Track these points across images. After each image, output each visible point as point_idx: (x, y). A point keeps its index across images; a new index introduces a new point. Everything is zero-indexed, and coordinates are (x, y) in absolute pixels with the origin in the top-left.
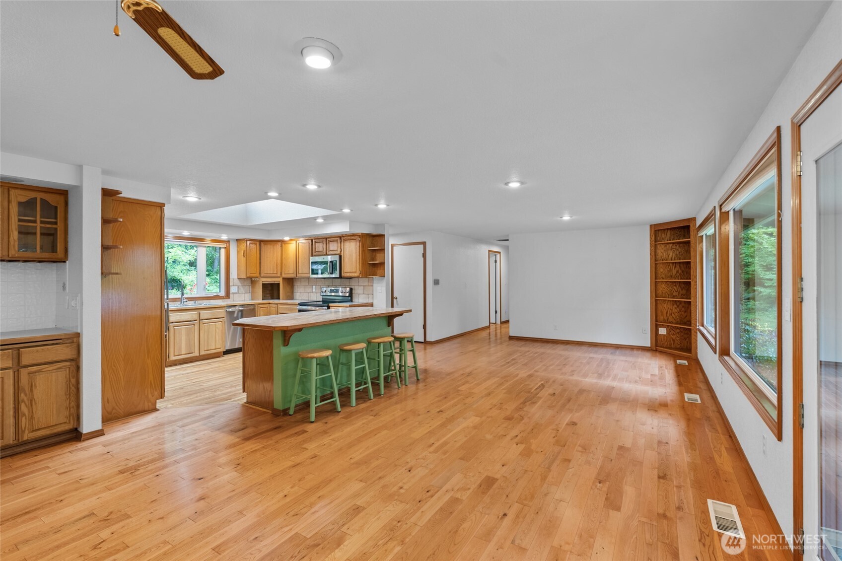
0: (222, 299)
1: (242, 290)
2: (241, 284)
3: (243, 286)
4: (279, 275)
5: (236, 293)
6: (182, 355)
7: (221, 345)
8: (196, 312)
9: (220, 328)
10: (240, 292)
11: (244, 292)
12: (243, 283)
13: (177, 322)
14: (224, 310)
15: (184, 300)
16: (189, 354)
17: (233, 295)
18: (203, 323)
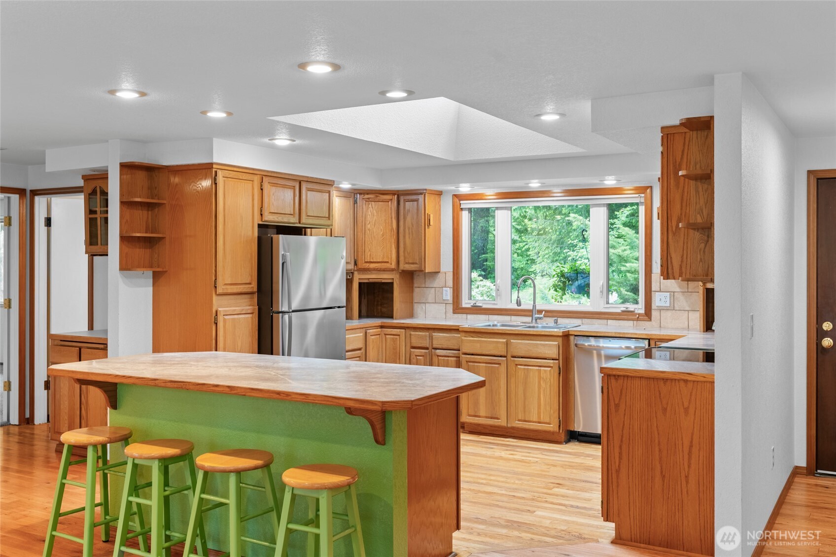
1: (682, 302)
2: (680, 287)
3: (687, 292)
5: (667, 309)
6: (479, 417)
7: (550, 418)
8: (505, 340)
9: (548, 380)
10: (677, 307)
11: (687, 308)
12: (687, 286)
13: (472, 355)
14: (556, 343)
15: (537, 316)
16: (492, 418)
17: (658, 313)
18: (516, 365)
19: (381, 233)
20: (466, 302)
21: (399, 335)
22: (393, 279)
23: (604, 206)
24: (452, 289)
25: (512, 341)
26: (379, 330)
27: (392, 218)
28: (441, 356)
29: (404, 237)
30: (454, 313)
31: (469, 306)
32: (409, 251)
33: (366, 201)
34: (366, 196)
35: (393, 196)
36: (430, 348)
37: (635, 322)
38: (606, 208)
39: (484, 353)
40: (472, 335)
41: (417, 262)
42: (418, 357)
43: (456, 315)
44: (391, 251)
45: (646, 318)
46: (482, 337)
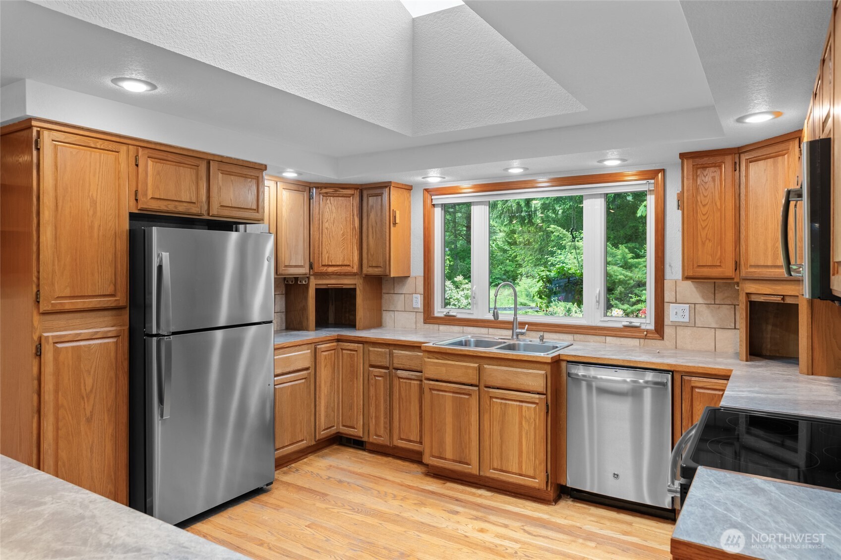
1: (706, 316)
2: (703, 297)
3: (713, 304)
5: (685, 325)
6: (445, 459)
7: (535, 470)
8: (476, 365)
9: (532, 420)
10: (698, 324)
11: (714, 325)
12: (713, 296)
13: (437, 381)
14: (543, 372)
15: (518, 330)
16: (460, 462)
17: (674, 330)
18: (491, 397)
19: (341, 233)
20: (439, 311)
21: (356, 351)
22: (356, 284)
23: (601, 198)
24: (422, 296)
25: (485, 366)
26: (335, 344)
27: (353, 216)
28: (402, 378)
29: (368, 237)
30: (424, 323)
31: (441, 315)
32: (372, 253)
33: (323, 196)
34: (324, 191)
35: (356, 191)
36: (391, 368)
37: (642, 340)
38: (603, 200)
39: (451, 379)
40: (436, 356)
41: (381, 265)
42: (377, 378)
43: (427, 326)
44: (353, 253)
45: (657, 335)
46: (449, 360)
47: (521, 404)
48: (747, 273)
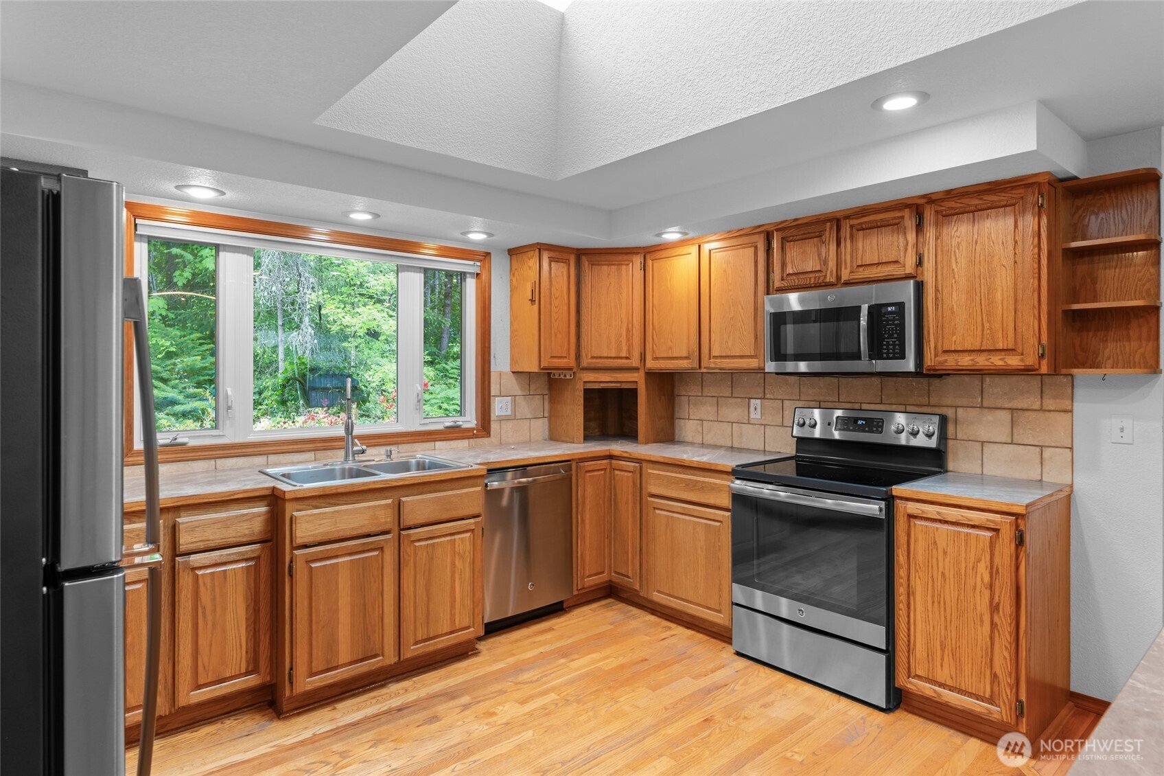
0: (468, 438)
1: (525, 408)
2: (522, 389)
3: (528, 396)
4: (635, 362)
5: (507, 419)
7: (469, 618)
8: (389, 501)
9: (467, 553)
10: (518, 416)
11: (529, 416)
12: (528, 386)
14: (480, 488)
15: (356, 447)
17: (499, 425)
18: (414, 541)
23: (418, 272)
25: (407, 499)
28: (201, 568)
37: (471, 440)
38: (420, 274)
40: (314, 503)
45: (485, 433)
46: (338, 505)
47: (453, 538)
48: (588, 363)
